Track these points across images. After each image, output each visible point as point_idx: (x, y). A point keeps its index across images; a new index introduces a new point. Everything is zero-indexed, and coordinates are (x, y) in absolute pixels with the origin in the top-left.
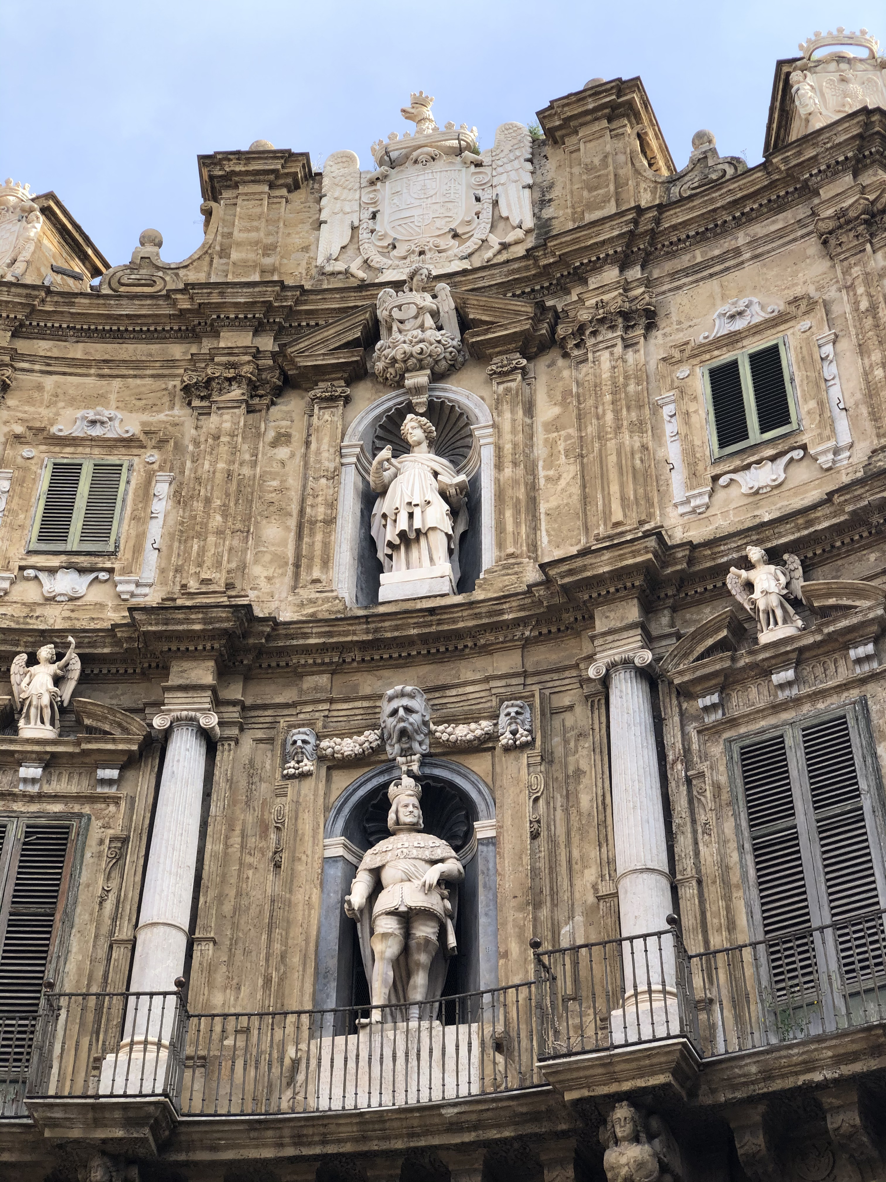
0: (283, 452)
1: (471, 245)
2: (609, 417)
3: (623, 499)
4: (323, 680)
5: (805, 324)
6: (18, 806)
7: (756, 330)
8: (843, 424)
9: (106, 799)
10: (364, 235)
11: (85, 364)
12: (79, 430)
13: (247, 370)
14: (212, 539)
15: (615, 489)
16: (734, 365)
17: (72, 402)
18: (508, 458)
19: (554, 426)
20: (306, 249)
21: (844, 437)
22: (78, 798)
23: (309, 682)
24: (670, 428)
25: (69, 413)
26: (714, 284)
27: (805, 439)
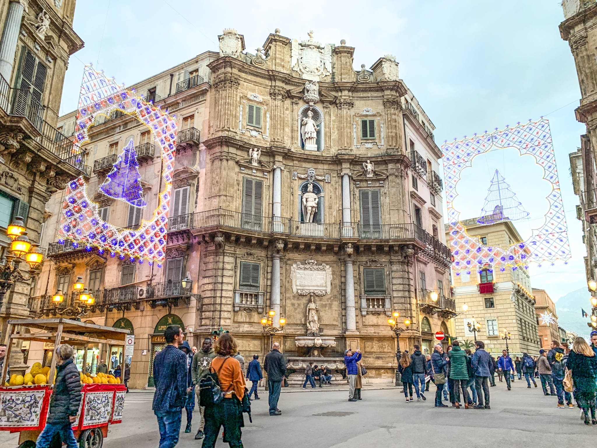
0: (287, 112)
1: (320, 73)
2: (345, 124)
3: (347, 142)
4: (297, 162)
5: (379, 118)
6: (253, 177)
7: (370, 116)
8: (383, 141)
9: (265, 178)
10: (300, 63)
11: (252, 81)
12: (252, 98)
13: (282, 92)
14: (279, 130)
15: (345, 139)
16: (366, 121)
17: (250, 90)
18: (327, 127)
19: (334, 121)
20: (289, 62)
21: (383, 144)
22: (261, 177)
23: (295, 162)
24: (355, 130)
25: (249, 92)
26: (364, 101)
27: (377, 141)
